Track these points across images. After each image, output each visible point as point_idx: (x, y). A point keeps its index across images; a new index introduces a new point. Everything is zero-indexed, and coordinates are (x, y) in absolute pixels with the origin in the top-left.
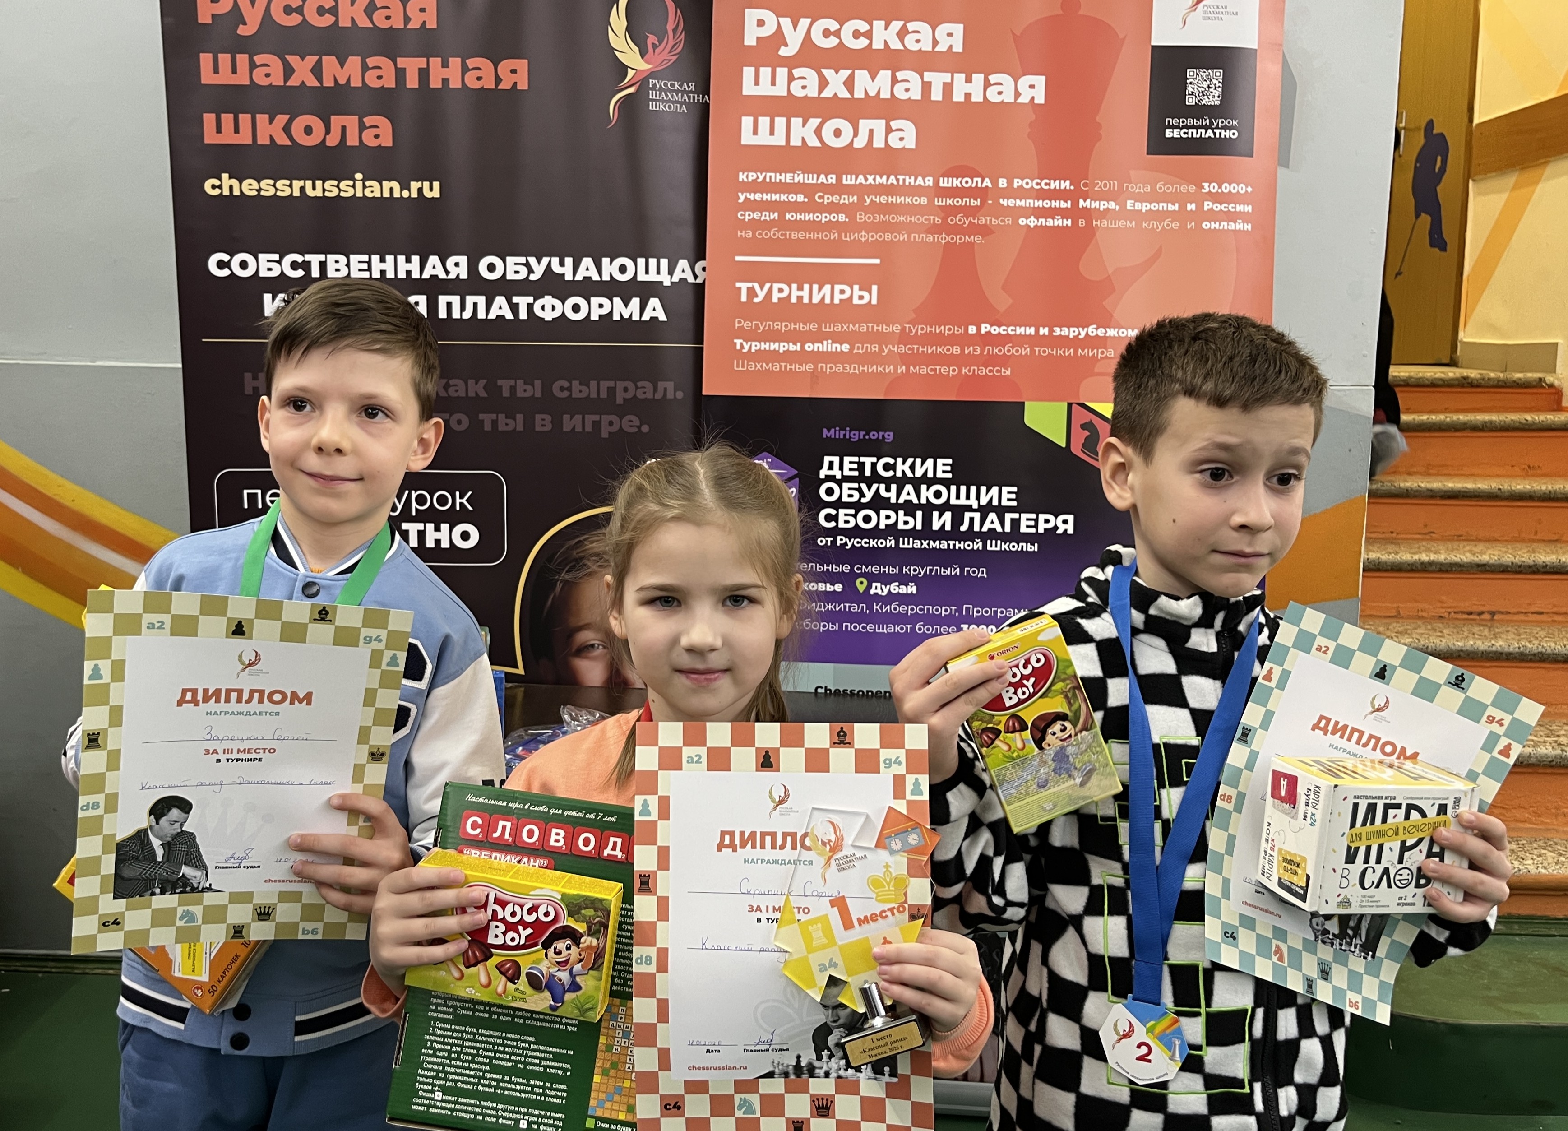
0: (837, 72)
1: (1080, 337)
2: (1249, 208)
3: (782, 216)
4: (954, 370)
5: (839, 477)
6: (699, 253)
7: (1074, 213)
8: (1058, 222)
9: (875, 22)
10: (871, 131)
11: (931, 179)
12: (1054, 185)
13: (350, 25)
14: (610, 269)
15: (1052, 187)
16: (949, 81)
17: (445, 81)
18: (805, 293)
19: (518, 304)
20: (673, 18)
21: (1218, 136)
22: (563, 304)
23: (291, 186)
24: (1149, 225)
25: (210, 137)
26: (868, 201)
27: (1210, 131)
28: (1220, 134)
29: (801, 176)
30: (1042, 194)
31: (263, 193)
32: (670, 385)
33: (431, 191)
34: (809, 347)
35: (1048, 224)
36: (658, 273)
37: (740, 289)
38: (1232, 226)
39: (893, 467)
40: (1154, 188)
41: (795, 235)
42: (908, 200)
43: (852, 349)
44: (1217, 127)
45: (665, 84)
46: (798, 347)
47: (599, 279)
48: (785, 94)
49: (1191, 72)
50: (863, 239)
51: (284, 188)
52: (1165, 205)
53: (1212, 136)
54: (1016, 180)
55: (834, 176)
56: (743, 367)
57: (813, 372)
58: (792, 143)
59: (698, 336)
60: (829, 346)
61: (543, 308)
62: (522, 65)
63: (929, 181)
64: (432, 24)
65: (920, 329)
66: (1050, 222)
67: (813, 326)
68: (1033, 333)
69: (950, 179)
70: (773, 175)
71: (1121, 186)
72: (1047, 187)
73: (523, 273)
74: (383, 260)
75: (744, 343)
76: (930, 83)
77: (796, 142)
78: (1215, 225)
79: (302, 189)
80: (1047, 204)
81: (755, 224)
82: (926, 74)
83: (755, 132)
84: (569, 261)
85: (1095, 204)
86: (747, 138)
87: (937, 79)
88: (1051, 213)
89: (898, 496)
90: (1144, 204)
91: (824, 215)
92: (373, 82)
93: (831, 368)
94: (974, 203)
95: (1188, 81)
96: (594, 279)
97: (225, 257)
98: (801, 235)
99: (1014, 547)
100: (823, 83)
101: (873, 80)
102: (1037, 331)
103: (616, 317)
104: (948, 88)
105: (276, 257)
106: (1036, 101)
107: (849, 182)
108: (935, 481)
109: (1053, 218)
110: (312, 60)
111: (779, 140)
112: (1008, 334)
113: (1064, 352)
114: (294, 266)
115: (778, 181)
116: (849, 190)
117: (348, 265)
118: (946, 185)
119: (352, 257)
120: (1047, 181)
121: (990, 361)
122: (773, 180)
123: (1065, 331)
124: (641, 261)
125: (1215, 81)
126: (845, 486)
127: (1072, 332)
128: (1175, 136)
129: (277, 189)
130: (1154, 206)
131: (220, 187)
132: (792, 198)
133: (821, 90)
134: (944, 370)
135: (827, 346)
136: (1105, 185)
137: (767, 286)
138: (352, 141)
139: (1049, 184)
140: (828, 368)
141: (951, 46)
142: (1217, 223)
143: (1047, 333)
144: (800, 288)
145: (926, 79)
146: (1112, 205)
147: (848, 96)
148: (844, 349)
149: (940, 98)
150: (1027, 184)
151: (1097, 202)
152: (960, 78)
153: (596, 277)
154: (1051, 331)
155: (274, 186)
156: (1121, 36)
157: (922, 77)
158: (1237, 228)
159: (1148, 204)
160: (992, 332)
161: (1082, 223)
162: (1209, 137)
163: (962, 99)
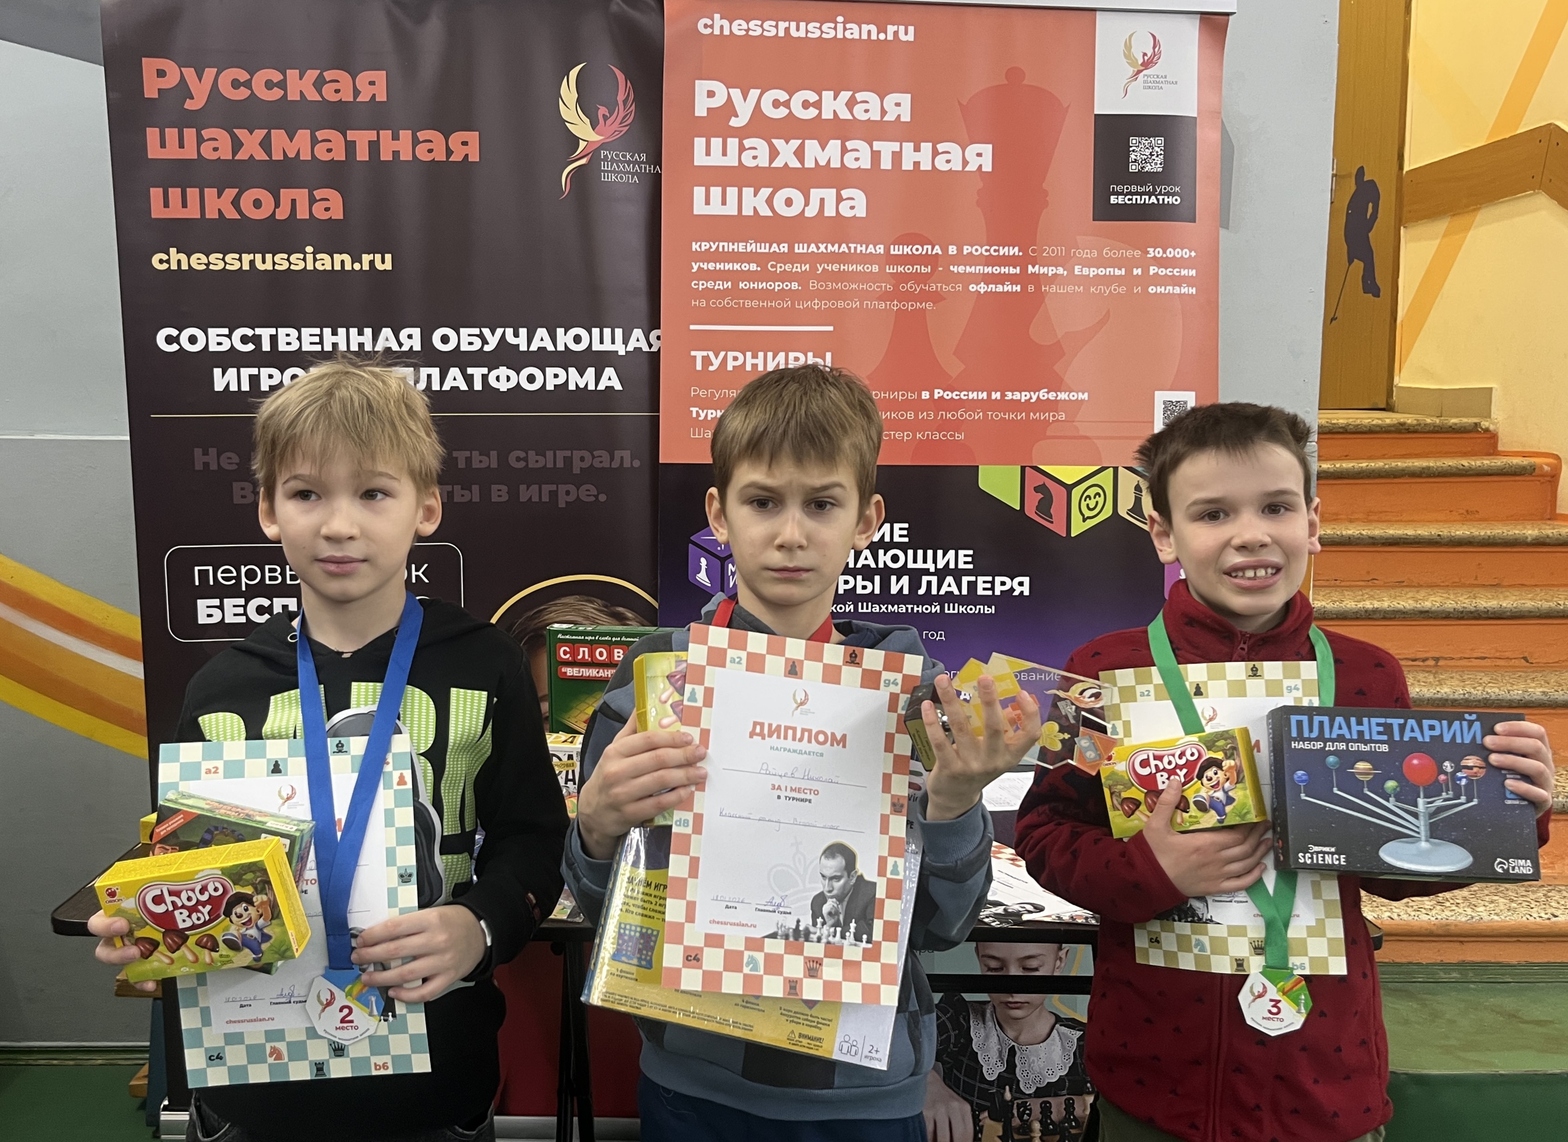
0: (787, 143)
1: (1032, 401)
2: (1193, 273)
3: (735, 285)
4: (908, 436)
6: (653, 322)
7: (1023, 279)
9: (824, 93)
10: (822, 200)
11: (882, 246)
12: (1004, 251)
13: (299, 99)
14: (565, 339)
15: (1001, 253)
16: (898, 150)
17: (396, 154)
18: (760, 361)
19: (472, 375)
20: (623, 90)
21: (1161, 202)
22: (518, 375)
23: (240, 260)
24: (1096, 290)
25: (157, 211)
26: (820, 269)
27: (1153, 197)
28: (1163, 200)
29: (754, 245)
30: (990, 261)
31: (211, 267)
32: (626, 454)
33: (385, 264)
35: (997, 290)
36: (613, 342)
37: (695, 357)
38: (1177, 290)
40: (1100, 253)
41: (748, 304)
42: (860, 268)
44: (1160, 194)
45: (617, 155)
47: (553, 349)
48: (737, 164)
49: (1133, 140)
50: (816, 307)
51: (233, 261)
52: (1112, 270)
53: (1156, 202)
54: (965, 247)
55: (786, 245)
56: (699, 435)
58: (744, 213)
59: (655, 405)
61: (498, 378)
62: (473, 137)
63: (880, 249)
64: (382, 97)
66: (1000, 288)
68: (985, 398)
69: (901, 247)
70: (726, 244)
71: (1068, 252)
72: (996, 254)
73: (477, 344)
74: (334, 333)
75: (700, 411)
76: (879, 152)
77: (747, 211)
78: (1160, 290)
79: (252, 263)
80: (997, 270)
81: (708, 294)
82: (875, 143)
83: (707, 202)
84: (523, 332)
85: (1043, 270)
86: (699, 208)
87: (887, 148)
88: (1001, 279)
90: (1092, 269)
91: (777, 284)
92: (322, 154)
94: (924, 270)
95: (1131, 149)
96: (549, 349)
97: (174, 332)
98: (754, 303)
99: (972, 610)
100: (774, 153)
101: (823, 150)
102: (989, 395)
103: (572, 387)
104: (897, 157)
105: (226, 331)
106: (984, 169)
107: (801, 251)
108: (893, 545)
109: (1003, 284)
110: (260, 133)
111: (731, 209)
112: (960, 398)
113: (1016, 416)
114: (244, 340)
115: (731, 250)
116: (801, 258)
117: (299, 338)
118: (896, 252)
119: (303, 330)
120: (997, 248)
121: (943, 426)
122: (726, 250)
123: (1017, 396)
124: (596, 331)
125: (1156, 149)
127: (1024, 396)
128: (1120, 202)
129: (226, 263)
130: (1101, 271)
131: (168, 261)
132: (745, 267)
133: (771, 160)
134: (899, 434)
136: (1053, 251)
137: (722, 354)
138: (302, 214)
139: (998, 251)
141: (899, 116)
142: (1163, 288)
143: (999, 398)
144: (755, 356)
145: (875, 149)
146: (1060, 270)
147: (799, 166)
149: (889, 167)
150: (977, 250)
151: (1046, 268)
152: (908, 147)
153: (551, 348)
154: (1003, 395)
155: (223, 259)
156: (1065, 105)
157: (871, 147)
158: (1183, 292)
159: (1095, 269)
160: (945, 397)
161: (1031, 288)
162: (1153, 203)
163: (911, 168)
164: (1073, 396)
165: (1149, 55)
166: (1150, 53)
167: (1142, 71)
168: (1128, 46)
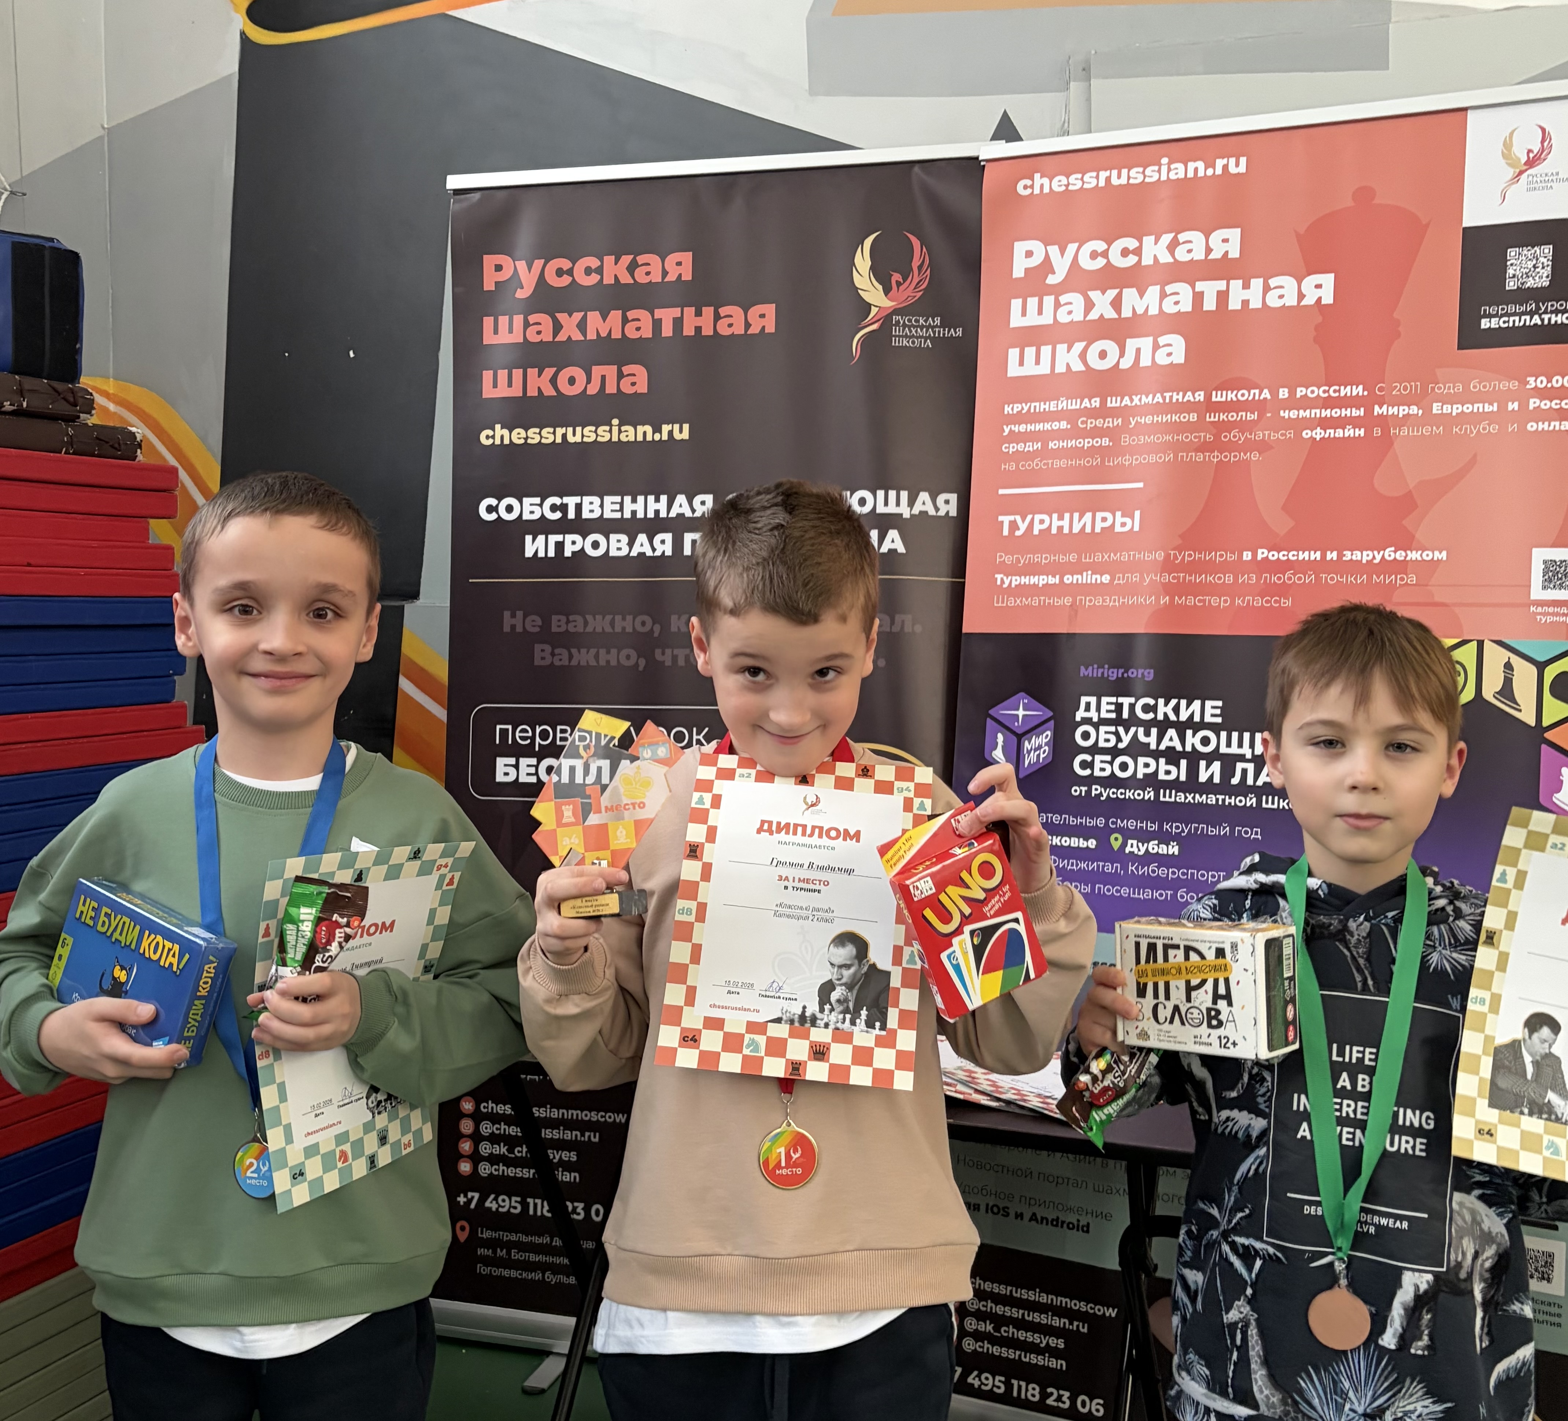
0: (1103, 293)
1: (1375, 562)
3: (1045, 445)
4: (1225, 602)
5: (1095, 719)
7: (1368, 421)
8: (1349, 432)
9: (1144, 238)
10: (1138, 350)
11: (1202, 393)
12: (1345, 391)
15: (1343, 394)
16: (1224, 288)
18: (1065, 523)
20: (918, 256)
21: (1546, 322)
23: (554, 433)
24: (1461, 430)
25: (487, 391)
26: (1133, 423)
27: (1536, 317)
28: (1550, 319)
29: (1065, 402)
30: (1328, 403)
31: (529, 441)
33: (681, 433)
34: (1068, 579)
35: (1336, 435)
36: (898, 505)
37: (1003, 522)
39: (1154, 709)
40: (1466, 387)
41: (1057, 464)
42: (1175, 418)
43: (1112, 580)
44: (1546, 312)
45: (910, 320)
46: (1057, 580)
48: (1051, 322)
49: (1512, 252)
50: (1127, 463)
51: (547, 435)
52: (1481, 405)
53: (1539, 323)
54: (1299, 389)
55: (1098, 399)
56: (1003, 602)
57: (1071, 606)
58: (1057, 371)
60: (1089, 577)
62: (770, 309)
63: (1200, 396)
64: (688, 276)
65: (1188, 556)
66: (1339, 433)
67: (1073, 557)
68: (1319, 558)
69: (1224, 393)
70: (1038, 404)
71: (1424, 388)
72: (1337, 394)
74: (634, 501)
75: (1005, 578)
76: (1202, 293)
77: (1060, 368)
78: (1543, 426)
79: (564, 436)
80: (1336, 413)
81: (1018, 456)
82: (1197, 283)
83: (1021, 363)
85: (1393, 410)
86: (1013, 370)
87: (1210, 289)
88: (1340, 423)
89: (1159, 742)
90: (1455, 406)
91: (1087, 440)
93: (1090, 601)
94: (1251, 417)
95: (1509, 263)
97: (495, 502)
98: (1063, 463)
100: (1089, 306)
101: (1141, 298)
102: (1324, 556)
104: (1223, 297)
105: (538, 500)
106: (1324, 301)
107: (1114, 405)
108: (1203, 725)
109: (1343, 429)
111: (1044, 369)
112: (1289, 559)
113: (1356, 579)
114: (554, 508)
115: (1042, 410)
116: (1114, 413)
117: (601, 506)
118: (1219, 399)
119: (606, 498)
120: (1337, 388)
121: (1269, 590)
122: (1038, 410)
123: (1357, 555)
125: (1542, 260)
126: (1103, 729)
127: (1366, 556)
128: (1493, 326)
129: (541, 437)
130: (1468, 408)
131: (493, 437)
132: (1056, 426)
133: (1088, 313)
134: (1214, 601)
135: (1087, 578)
137: (1029, 517)
138: (610, 389)
139: (1339, 391)
140: (1087, 601)
141: (1227, 252)
142: (1546, 423)
143: (1335, 558)
144: (1061, 518)
145: (1197, 290)
146: (1414, 410)
147: (1115, 316)
148: (1104, 581)
149: (1214, 308)
150: (1312, 392)
151: (1396, 408)
152: (1236, 285)
154: (1340, 555)
155: (540, 433)
156: (1425, 222)
157: (1193, 288)
159: (1460, 406)
160: (1270, 557)
161: (1377, 432)
162: (1536, 325)
163: (1239, 307)
164: (1428, 555)
165: (1535, 152)
166: (1536, 148)
167: (1526, 170)
168: (1508, 145)
